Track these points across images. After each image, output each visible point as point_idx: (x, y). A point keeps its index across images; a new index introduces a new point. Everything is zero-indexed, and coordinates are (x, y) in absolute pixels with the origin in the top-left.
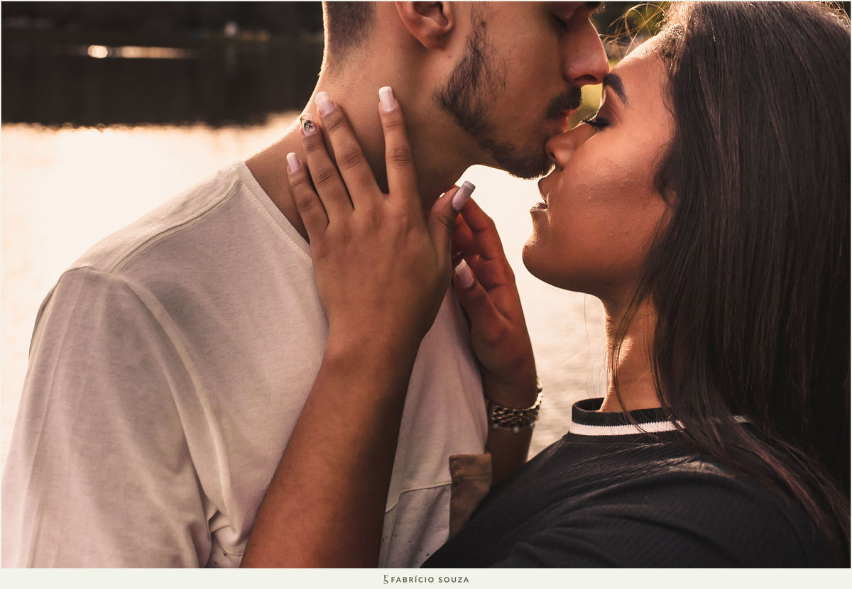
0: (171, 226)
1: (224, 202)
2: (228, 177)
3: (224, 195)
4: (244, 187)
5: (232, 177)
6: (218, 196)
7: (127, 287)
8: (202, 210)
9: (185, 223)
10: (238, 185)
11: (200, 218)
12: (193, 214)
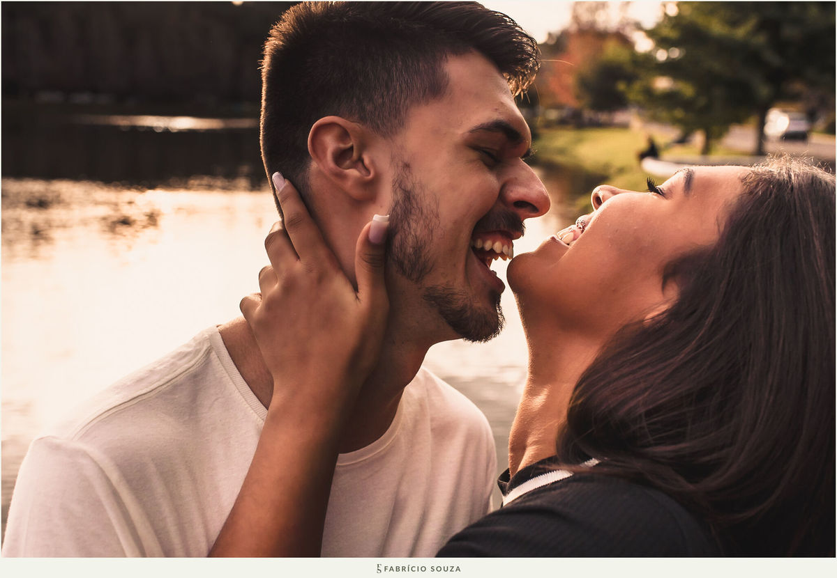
0: (135, 395)
1: (192, 369)
2: (200, 343)
3: (193, 362)
4: (213, 355)
5: (203, 345)
6: (186, 363)
7: (85, 454)
8: (169, 377)
9: (151, 391)
10: (208, 352)
11: (165, 386)
12: (159, 380)
